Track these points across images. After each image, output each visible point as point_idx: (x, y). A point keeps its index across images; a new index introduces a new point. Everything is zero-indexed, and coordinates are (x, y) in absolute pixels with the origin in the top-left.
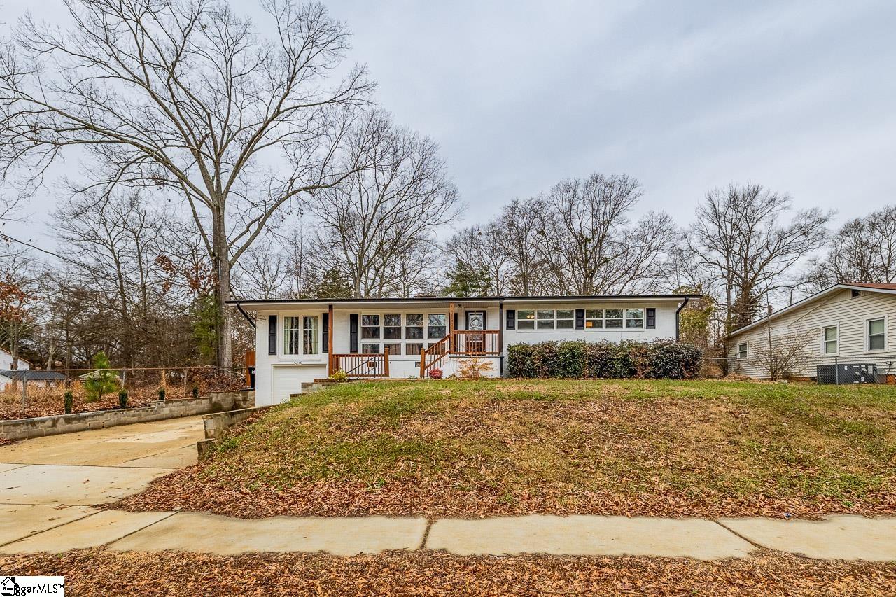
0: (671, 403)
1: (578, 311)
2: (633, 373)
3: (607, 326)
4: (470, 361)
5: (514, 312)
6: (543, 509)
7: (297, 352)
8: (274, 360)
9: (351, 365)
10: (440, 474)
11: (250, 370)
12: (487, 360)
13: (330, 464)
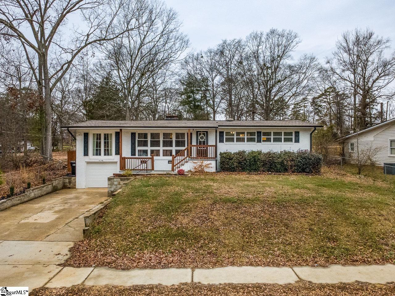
0: (292, 206)
1: (258, 132)
2: (286, 170)
3: (274, 141)
4: (199, 162)
5: (223, 132)
6: (233, 264)
7: (100, 155)
8: (87, 159)
9: (133, 164)
10: (193, 247)
11: (72, 163)
12: (209, 162)
13: (147, 242)
